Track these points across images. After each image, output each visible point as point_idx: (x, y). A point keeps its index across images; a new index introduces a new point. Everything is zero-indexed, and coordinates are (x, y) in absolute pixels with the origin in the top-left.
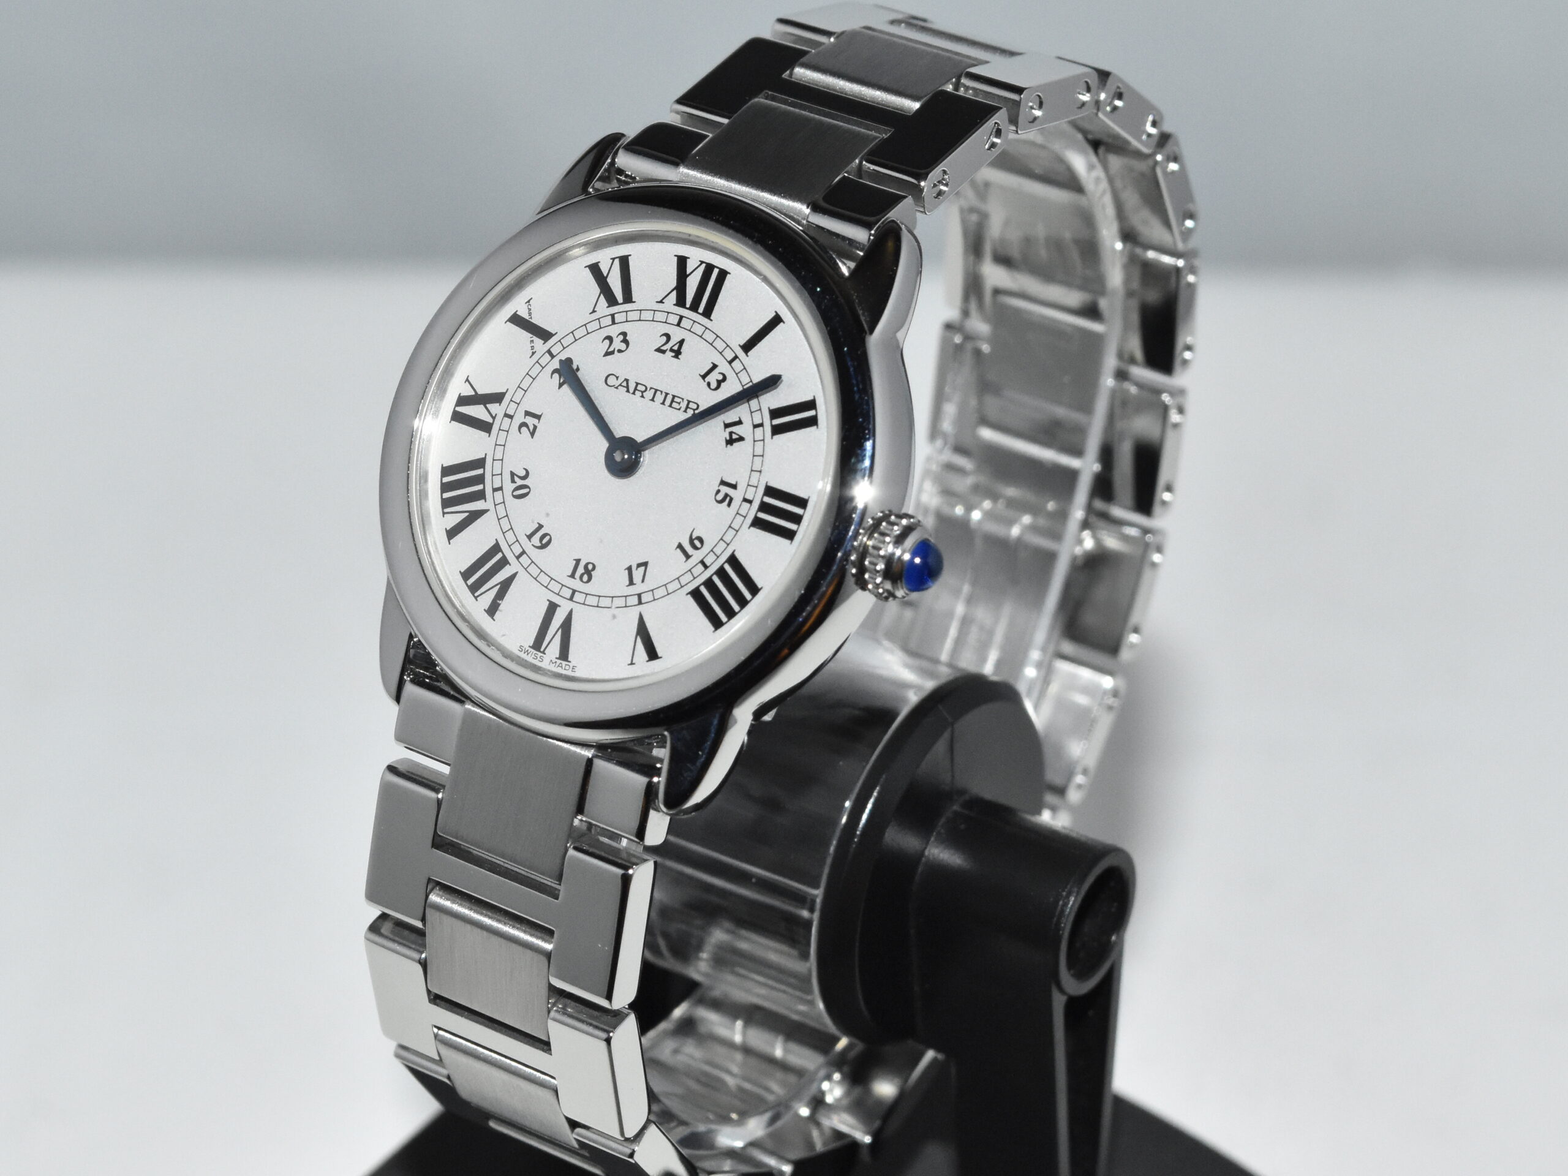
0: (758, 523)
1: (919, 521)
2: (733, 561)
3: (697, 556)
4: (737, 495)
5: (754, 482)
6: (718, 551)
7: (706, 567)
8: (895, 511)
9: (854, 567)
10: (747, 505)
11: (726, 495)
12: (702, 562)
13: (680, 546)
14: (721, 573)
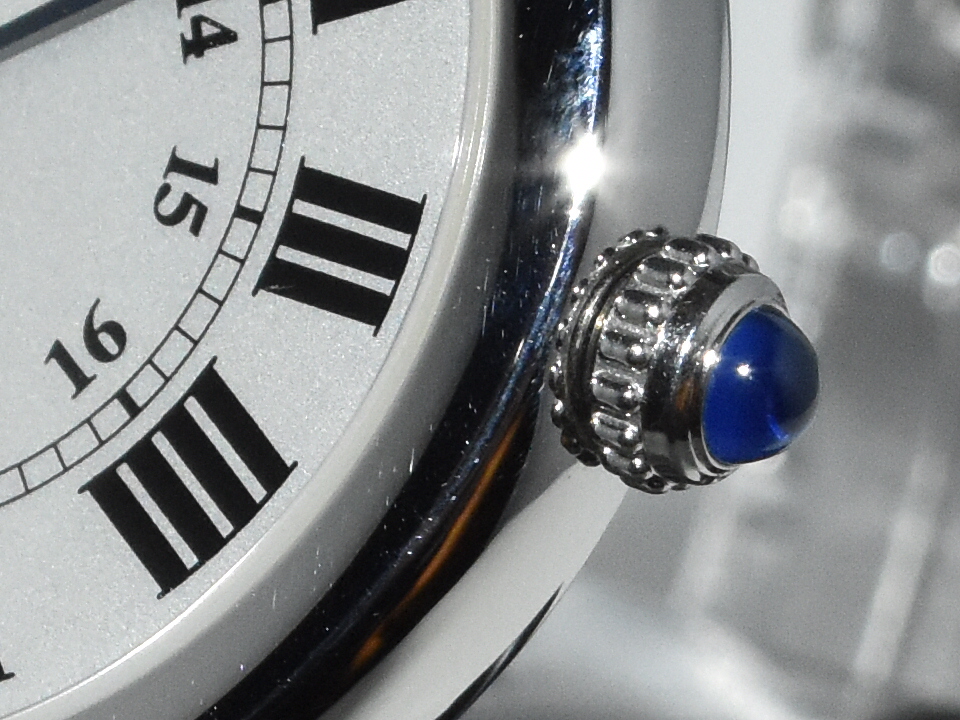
0: (279, 278)
1: (746, 258)
2: (211, 389)
3: (107, 378)
4: (219, 199)
5: (265, 159)
6: (167, 361)
7: (134, 410)
8: (676, 230)
9: (559, 397)
10: (246, 227)
11: (188, 201)
12: (123, 397)
13: (59, 353)
14: (177, 424)
